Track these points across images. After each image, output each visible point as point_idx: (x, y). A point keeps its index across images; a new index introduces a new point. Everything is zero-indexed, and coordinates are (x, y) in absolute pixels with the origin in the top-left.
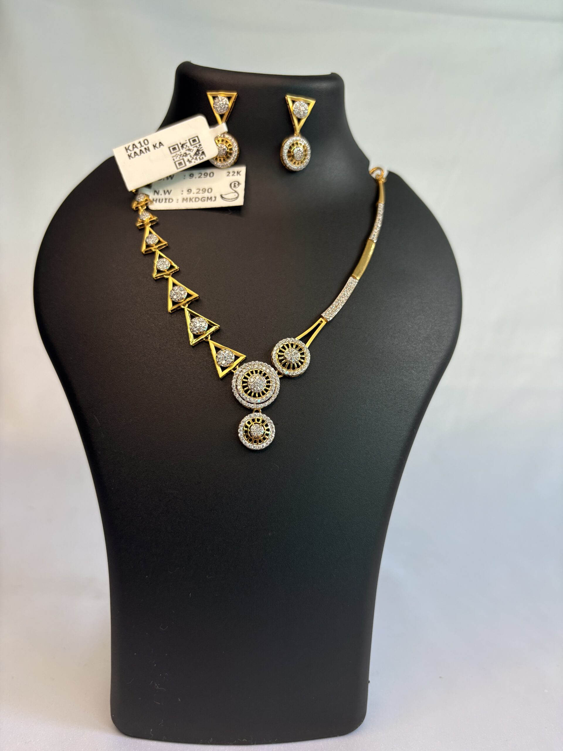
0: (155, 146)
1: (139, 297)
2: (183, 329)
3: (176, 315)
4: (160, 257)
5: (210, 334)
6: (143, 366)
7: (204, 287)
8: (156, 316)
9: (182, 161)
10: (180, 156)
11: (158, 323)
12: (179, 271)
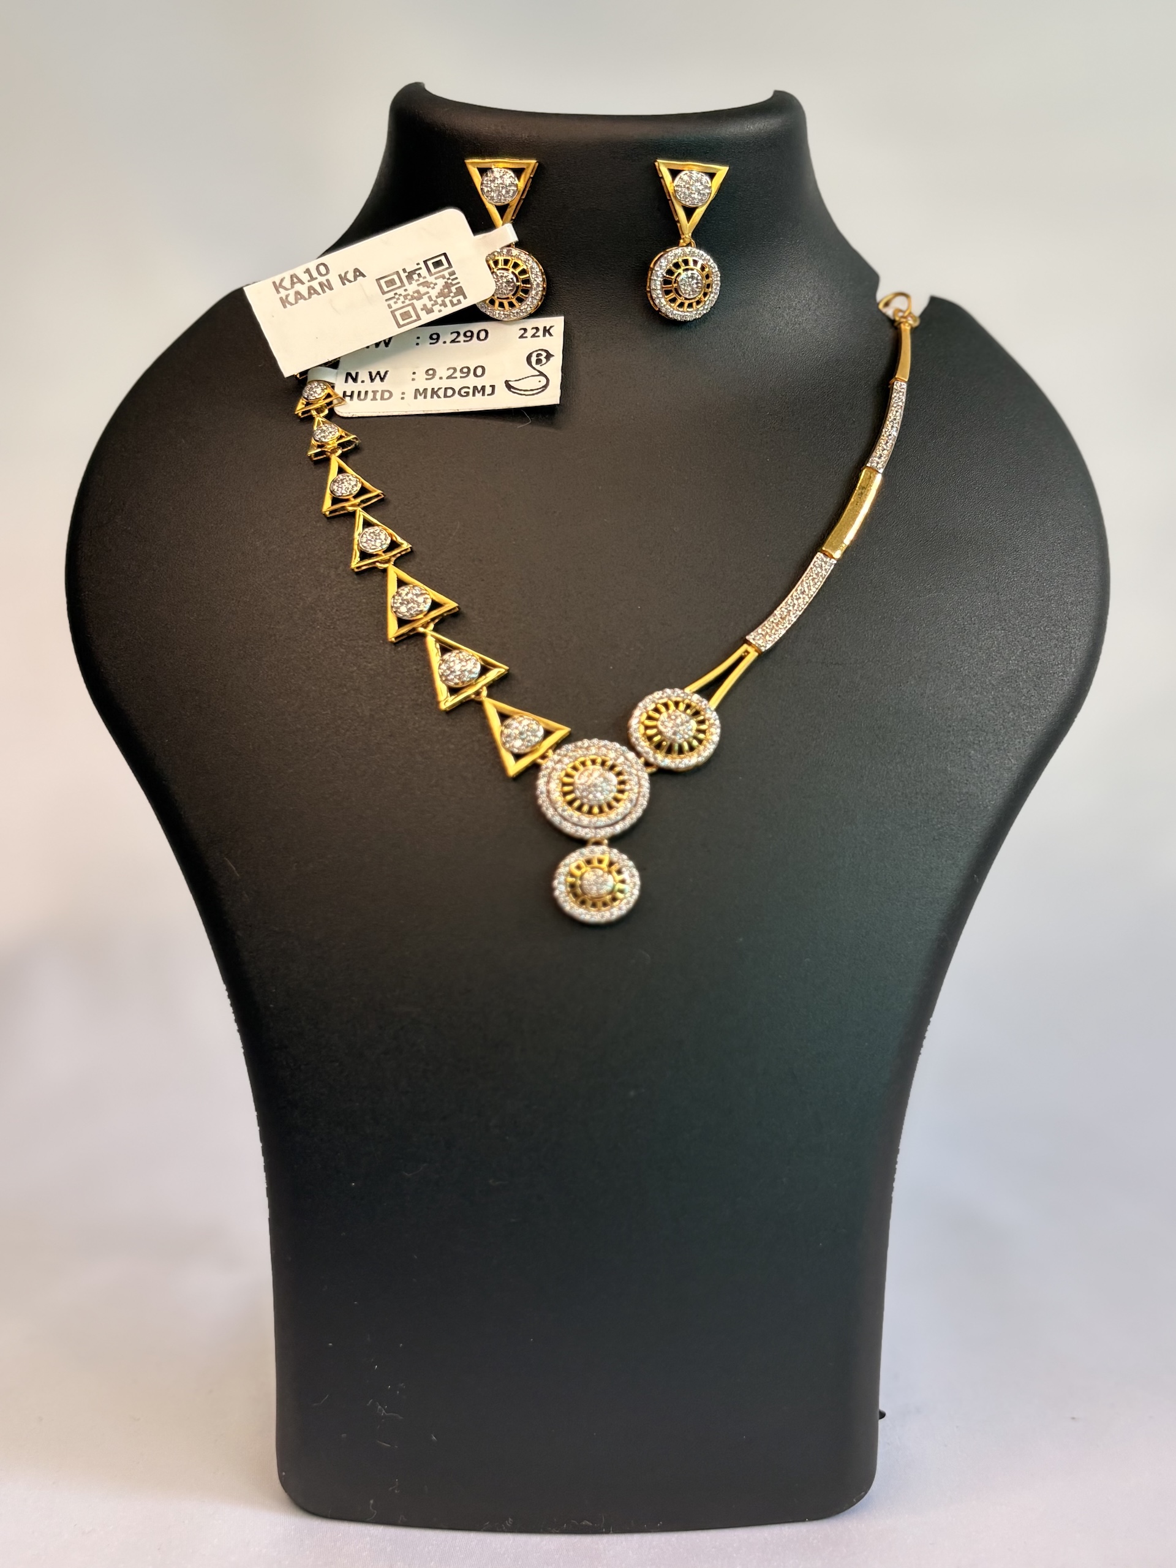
0: (343, 279)
1: (321, 611)
2: (423, 675)
3: (407, 647)
4: (367, 524)
5: (487, 685)
6: (334, 754)
7: (469, 585)
8: (360, 649)
9: (410, 309)
10: (405, 297)
11: (365, 664)
12: (412, 551)
